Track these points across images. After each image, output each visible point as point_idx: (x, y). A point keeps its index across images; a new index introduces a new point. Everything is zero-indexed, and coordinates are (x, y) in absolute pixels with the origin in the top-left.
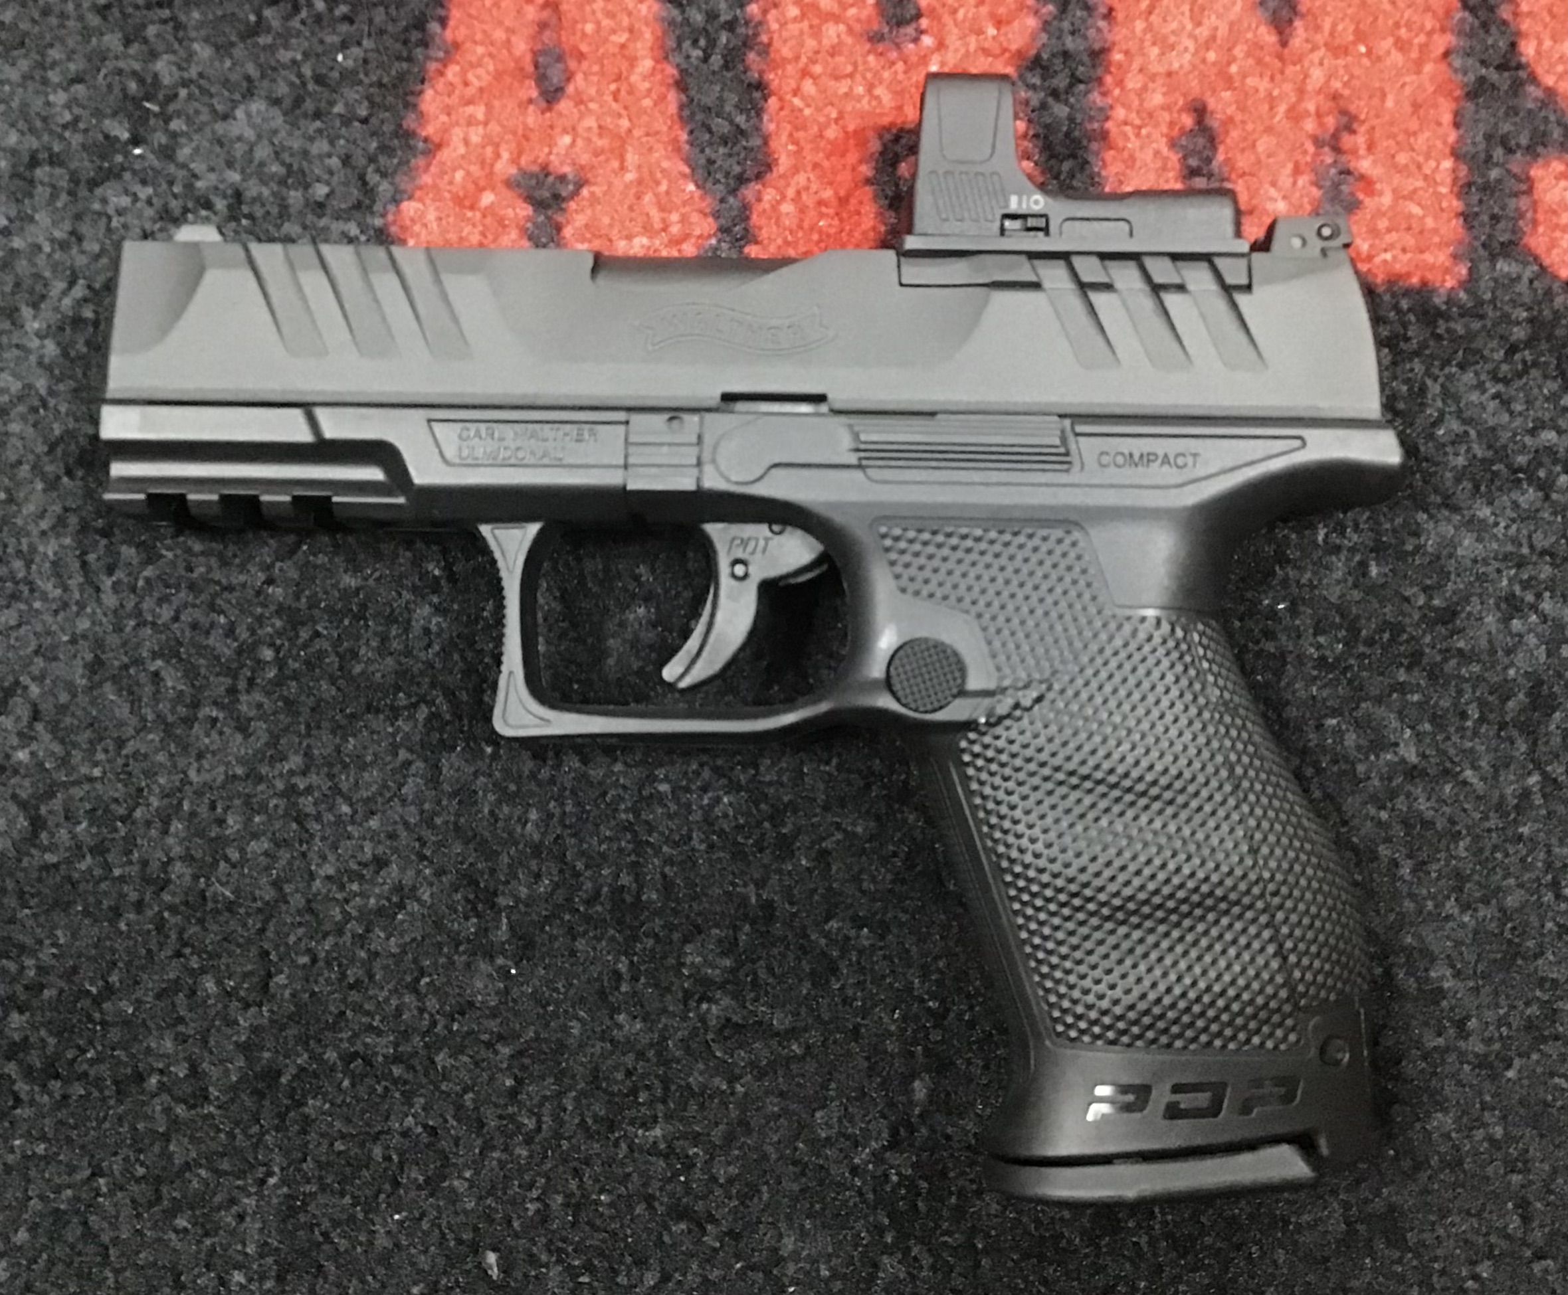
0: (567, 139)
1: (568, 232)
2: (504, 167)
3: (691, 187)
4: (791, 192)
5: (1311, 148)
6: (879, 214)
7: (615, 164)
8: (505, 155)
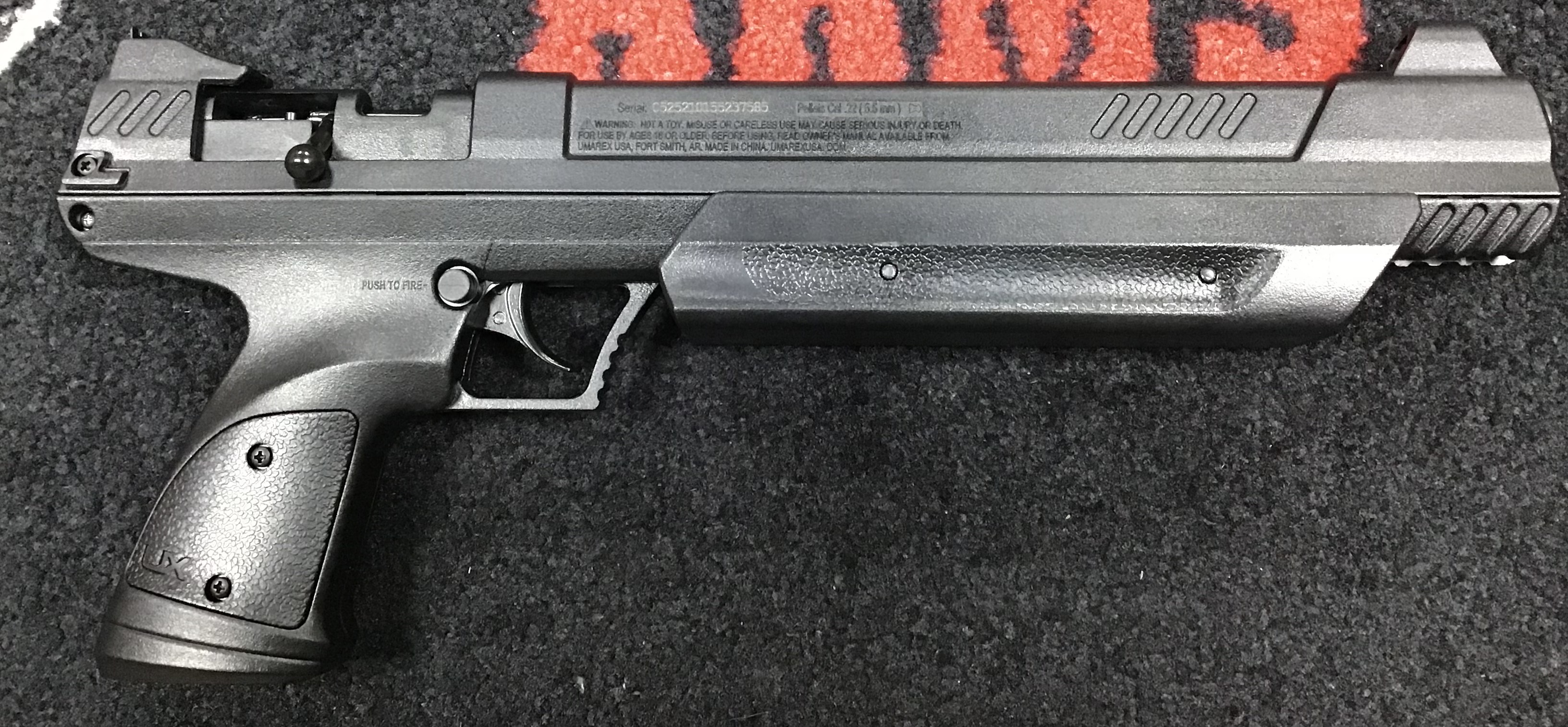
0: (624, 16)
1: (625, 68)
2: (587, 32)
3: (696, 43)
4: (756, 46)
5: (1065, 18)
6: (808, 57)
7: (651, 30)
8: (587, 25)
